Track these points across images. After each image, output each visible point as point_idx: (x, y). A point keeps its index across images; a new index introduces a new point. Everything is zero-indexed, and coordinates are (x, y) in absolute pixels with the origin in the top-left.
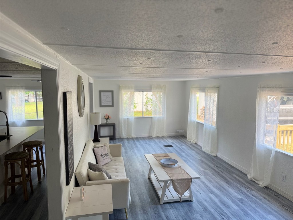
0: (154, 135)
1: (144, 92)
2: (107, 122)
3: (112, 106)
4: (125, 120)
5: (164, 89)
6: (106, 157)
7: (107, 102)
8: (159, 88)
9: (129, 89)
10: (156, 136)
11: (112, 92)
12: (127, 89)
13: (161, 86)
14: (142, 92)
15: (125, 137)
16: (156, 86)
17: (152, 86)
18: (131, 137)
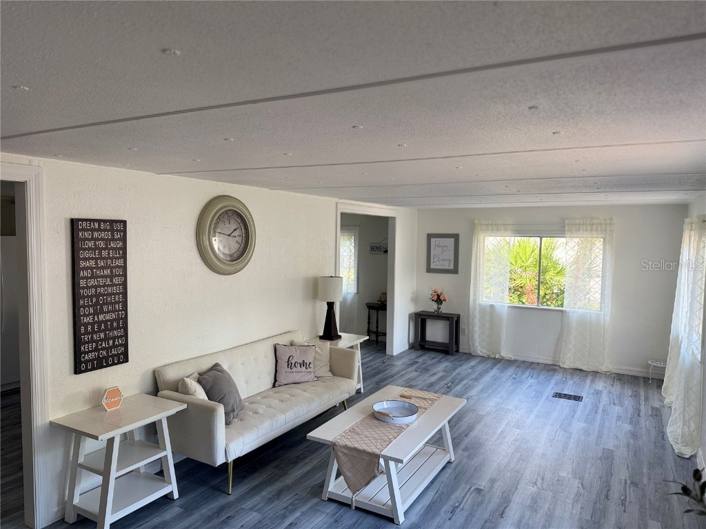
0: (567, 364)
1: (544, 239)
2: (439, 308)
3: (455, 271)
4: (483, 310)
5: (605, 230)
6: (299, 369)
7: (443, 260)
8: (589, 228)
9: (498, 230)
10: (572, 366)
11: (456, 237)
12: (492, 230)
13: (594, 221)
14: (539, 238)
15: (481, 354)
16: (578, 221)
17: (567, 221)
18: (497, 356)
